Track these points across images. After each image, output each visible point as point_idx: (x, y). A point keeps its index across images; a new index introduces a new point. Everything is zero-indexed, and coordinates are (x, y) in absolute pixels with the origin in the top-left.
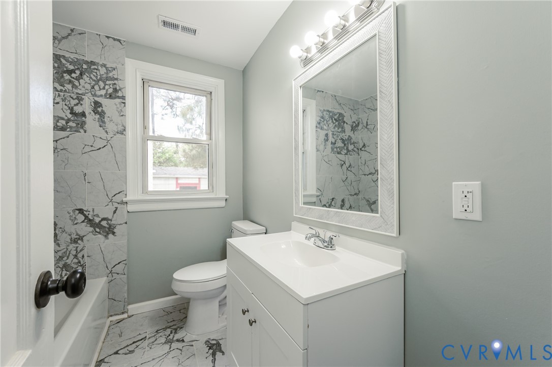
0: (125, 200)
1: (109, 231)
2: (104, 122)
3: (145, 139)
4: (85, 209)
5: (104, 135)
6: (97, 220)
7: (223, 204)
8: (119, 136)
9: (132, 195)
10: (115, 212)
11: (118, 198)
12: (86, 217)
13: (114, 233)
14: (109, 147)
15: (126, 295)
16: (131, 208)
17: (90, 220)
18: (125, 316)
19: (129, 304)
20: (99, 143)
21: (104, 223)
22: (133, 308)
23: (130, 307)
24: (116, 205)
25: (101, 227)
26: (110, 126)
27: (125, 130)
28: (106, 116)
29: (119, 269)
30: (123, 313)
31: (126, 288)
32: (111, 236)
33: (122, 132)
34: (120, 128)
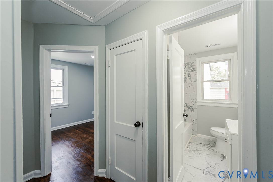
0: (196, 101)
1: (192, 110)
2: (191, 79)
3: (203, 82)
4: (186, 103)
5: (190, 82)
6: (189, 106)
8: (195, 82)
9: (199, 100)
10: (194, 105)
11: (194, 101)
12: (186, 105)
13: (193, 111)
14: (192, 86)
15: (197, 130)
16: (198, 104)
17: (187, 106)
18: (196, 136)
19: (197, 133)
20: (190, 85)
21: (191, 107)
22: (199, 135)
23: (198, 134)
24: (194, 103)
25: (190, 109)
26: (192, 80)
27: (196, 80)
28: (191, 77)
29: (195, 121)
30: (196, 135)
31: (197, 128)
32: (192, 111)
33: (196, 81)
34: (195, 80)
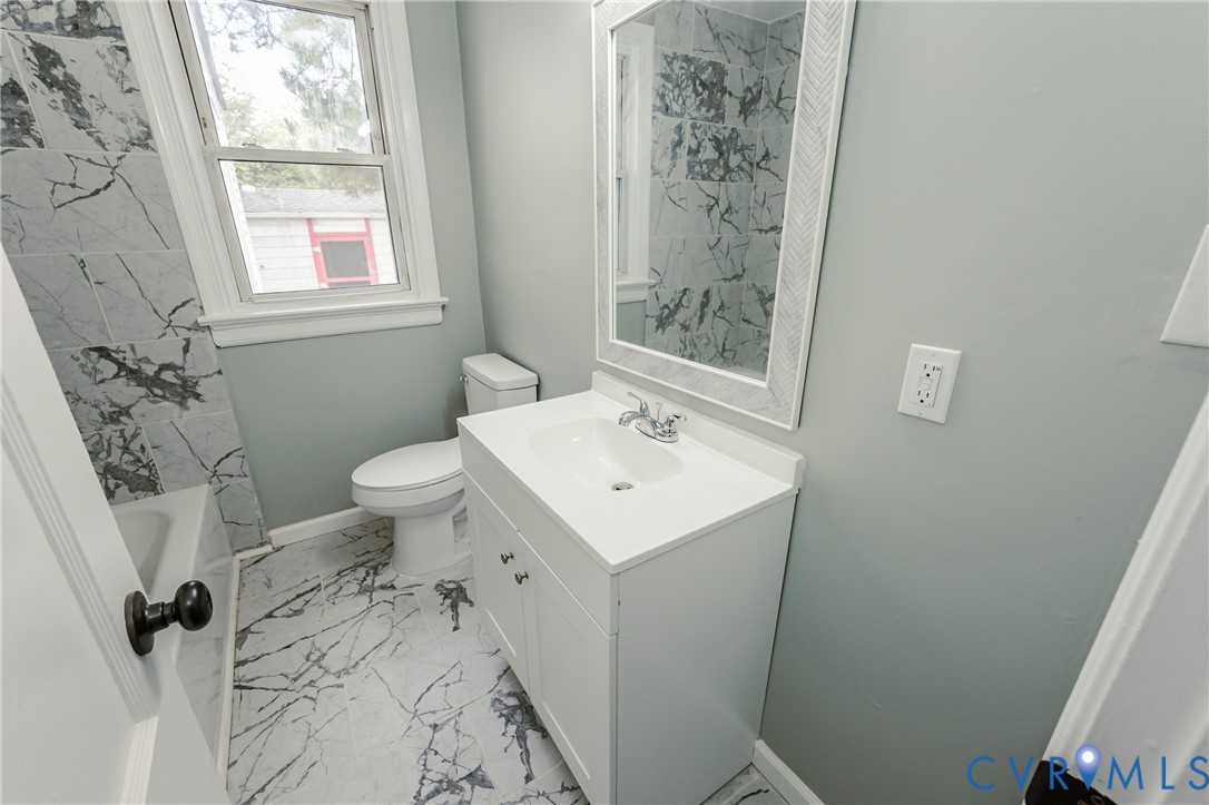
0: (201, 320)
1: (186, 391)
2: (82, 112)
3: (213, 158)
4: (111, 346)
5: (96, 153)
6: (150, 370)
7: (437, 316)
8: (136, 152)
9: (217, 308)
10: (186, 350)
11: (183, 317)
12: (121, 366)
13: (197, 396)
14: (119, 185)
15: (259, 513)
16: (222, 338)
17: (132, 371)
18: (268, 549)
19: (272, 528)
20: (92, 178)
21: (168, 376)
22: (279, 535)
23: (273, 533)
24: (185, 334)
25: (165, 385)
26: (105, 124)
27: (149, 135)
28: (84, 91)
29: (231, 465)
30: (262, 545)
31: (256, 501)
32: (191, 402)
33: (145, 140)
34: (137, 130)
